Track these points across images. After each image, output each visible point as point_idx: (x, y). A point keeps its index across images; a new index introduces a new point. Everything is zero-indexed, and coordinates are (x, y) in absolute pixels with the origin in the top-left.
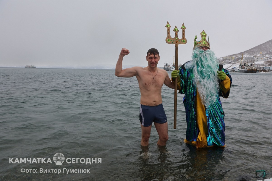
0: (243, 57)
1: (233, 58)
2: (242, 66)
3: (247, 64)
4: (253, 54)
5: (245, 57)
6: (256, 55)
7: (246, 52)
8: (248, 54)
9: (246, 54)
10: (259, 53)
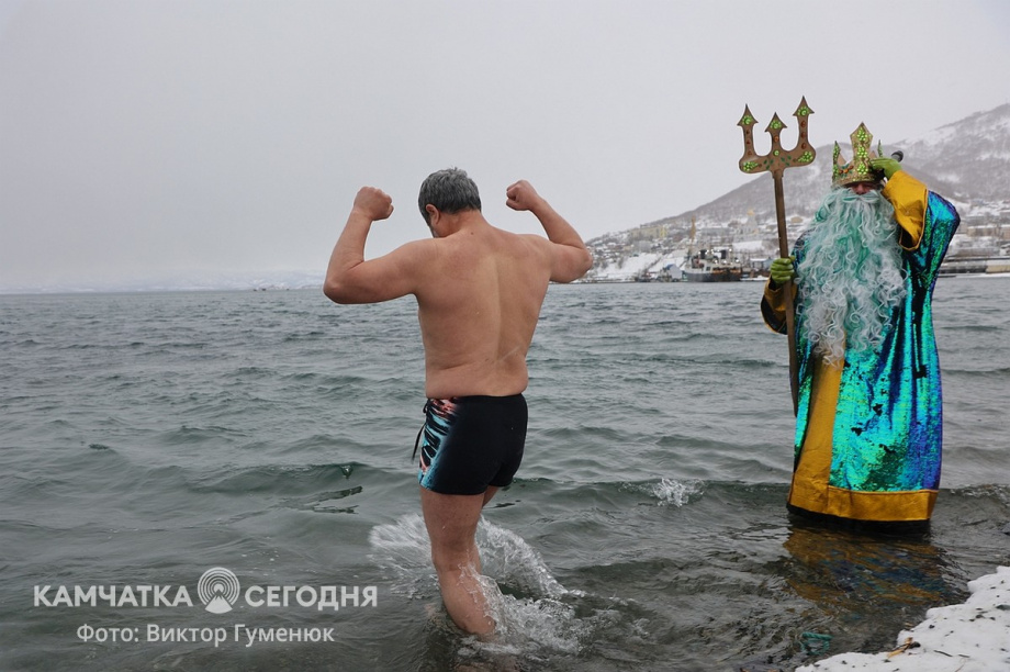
0: (694, 227)
1: (664, 231)
2: (695, 260)
3: (710, 253)
4: (727, 215)
5: (703, 229)
6: (735, 219)
7: (702, 210)
8: (710, 218)
9: (703, 217)
10: (744, 214)
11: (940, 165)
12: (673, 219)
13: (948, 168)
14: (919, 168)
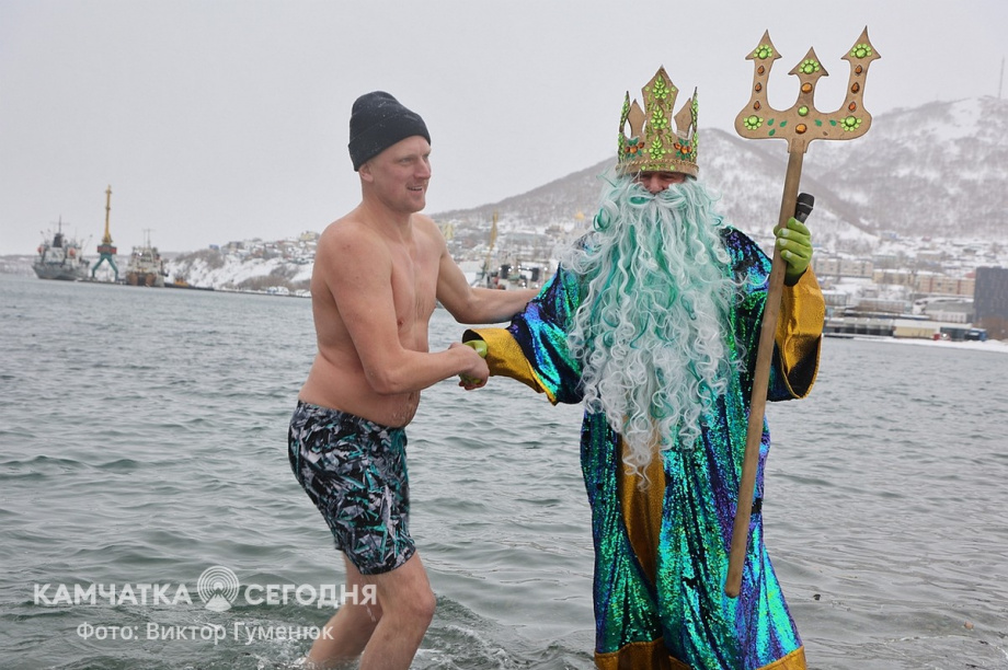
0: (494, 229)
1: (449, 229)
2: (493, 279)
3: (516, 270)
4: (545, 217)
5: (509, 234)
6: (557, 224)
7: (510, 203)
8: (520, 217)
9: (509, 215)
10: (571, 216)
11: (844, 177)
12: (464, 213)
13: (854, 184)
14: (816, 178)
